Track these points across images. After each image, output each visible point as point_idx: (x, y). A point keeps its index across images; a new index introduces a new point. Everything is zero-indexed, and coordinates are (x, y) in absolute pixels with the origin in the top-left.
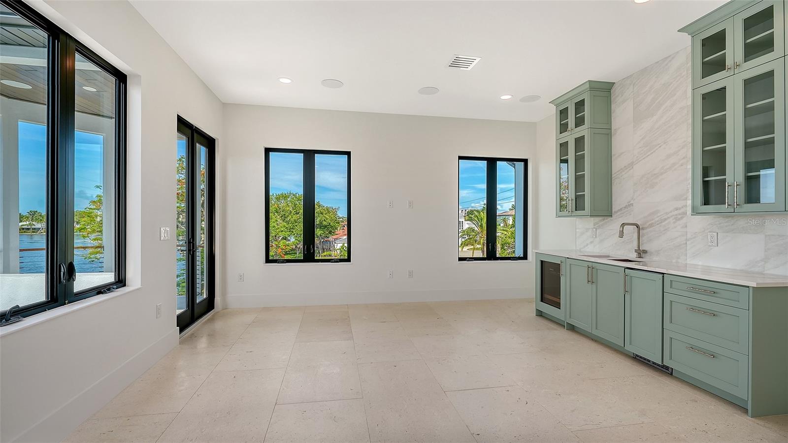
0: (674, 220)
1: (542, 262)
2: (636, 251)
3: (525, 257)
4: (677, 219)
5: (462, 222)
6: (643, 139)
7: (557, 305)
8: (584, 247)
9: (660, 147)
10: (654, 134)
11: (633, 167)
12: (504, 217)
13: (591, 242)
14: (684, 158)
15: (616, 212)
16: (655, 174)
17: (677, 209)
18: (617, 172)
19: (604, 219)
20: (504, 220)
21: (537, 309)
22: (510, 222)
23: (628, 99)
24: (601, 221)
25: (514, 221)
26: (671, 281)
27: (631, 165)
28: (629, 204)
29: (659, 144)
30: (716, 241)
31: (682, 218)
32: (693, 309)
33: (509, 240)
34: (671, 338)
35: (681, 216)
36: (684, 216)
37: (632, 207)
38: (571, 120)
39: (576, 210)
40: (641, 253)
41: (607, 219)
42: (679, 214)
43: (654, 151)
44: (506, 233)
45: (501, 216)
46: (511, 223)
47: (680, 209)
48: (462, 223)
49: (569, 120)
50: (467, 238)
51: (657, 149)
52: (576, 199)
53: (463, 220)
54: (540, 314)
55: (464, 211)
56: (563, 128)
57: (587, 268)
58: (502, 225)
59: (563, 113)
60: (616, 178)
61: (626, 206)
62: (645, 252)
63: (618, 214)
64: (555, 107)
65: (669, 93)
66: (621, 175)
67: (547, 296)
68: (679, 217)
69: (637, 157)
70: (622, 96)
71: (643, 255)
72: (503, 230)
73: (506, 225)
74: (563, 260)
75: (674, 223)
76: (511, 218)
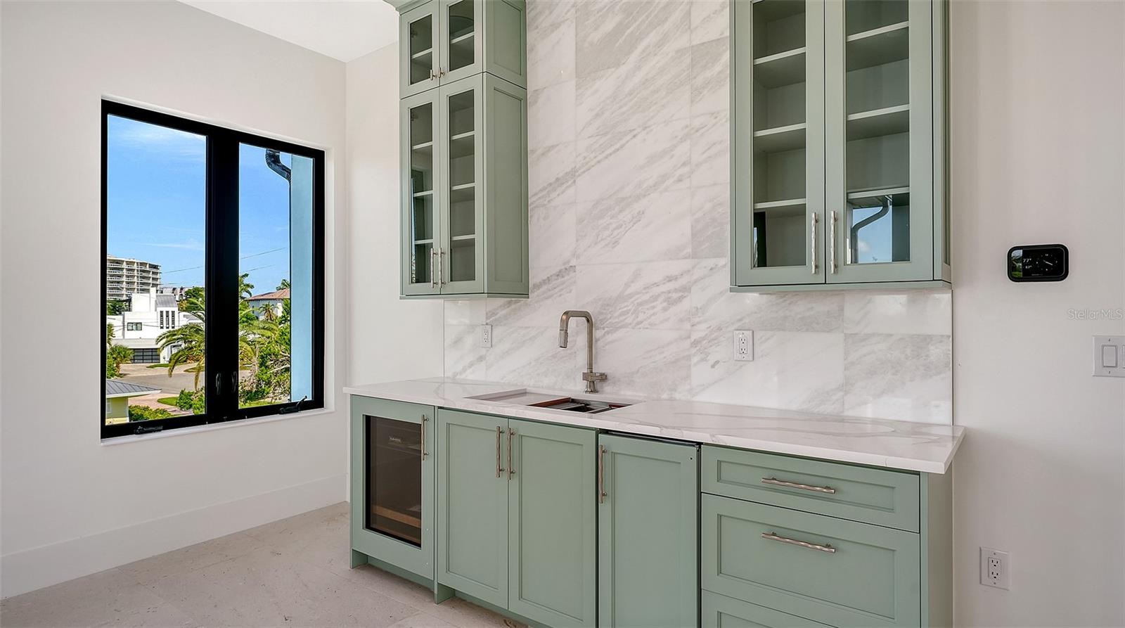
0: (665, 304)
1: (368, 419)
2: (585, 377)
3: (317, 401)
4: (671, 302)
5: (173, 312)
6: (597, 115)
7: (412, 537)
8: (464, 370)
9: (634, 136)
10: (621, 107)
11: (575, 181)
12: (267, 303)
13: (481, 359)
14: (684, 164)
15: (538, 286)
16: (623, 199)
17: (670, 279)
18: (541, 191)
19: (510, 303)
20: (267, 309)
21: (353, 550)
22: (279, 311)
23: (563, 22)
24: (502, 307)
25: (288, 310)
26: (719, 462)
27: (573, 174)
28: (567, 266)
29: (631, 131)
30: (750, 351)
31: (680, 299)
32: (774, 533)
33: (277, 348)
34: (720, 614)
35: (680, 294)
36: (686, 294)
37: (572, 274)
38: (439, 51)
39: (451, 281)
40: (595, 380)
41: (516, 302)
42: (676, 290)
43: (622, 147)
44: (269, 333)
45: (259, 300)
46: (280, 314)
47: (676, 278)
48: (173, 316)
49: (434, 50)
50: (183, 346)
51: (627, 142)
52: (451, 250)
53: (176, 309)
54: (363, 562)
55: (179, 290)
56: (420, 70)
57: (495, 435)
58: (262, 318)
59: (419, 32)
60: (536, 207)
61: (560, 271)
62: (603, 378)
63: (541, 290)
64: (398, 13)
65: (653, 15)
66: (548, 199)
67: (381, 511)
68: (675, 296)
69: (585, 158)
70: (551, 13)
71: (598, 386)
72: (264, 328)
73: (270, 317)
74: (430, 413)
75: (665, 309)
76: (280, 305)
